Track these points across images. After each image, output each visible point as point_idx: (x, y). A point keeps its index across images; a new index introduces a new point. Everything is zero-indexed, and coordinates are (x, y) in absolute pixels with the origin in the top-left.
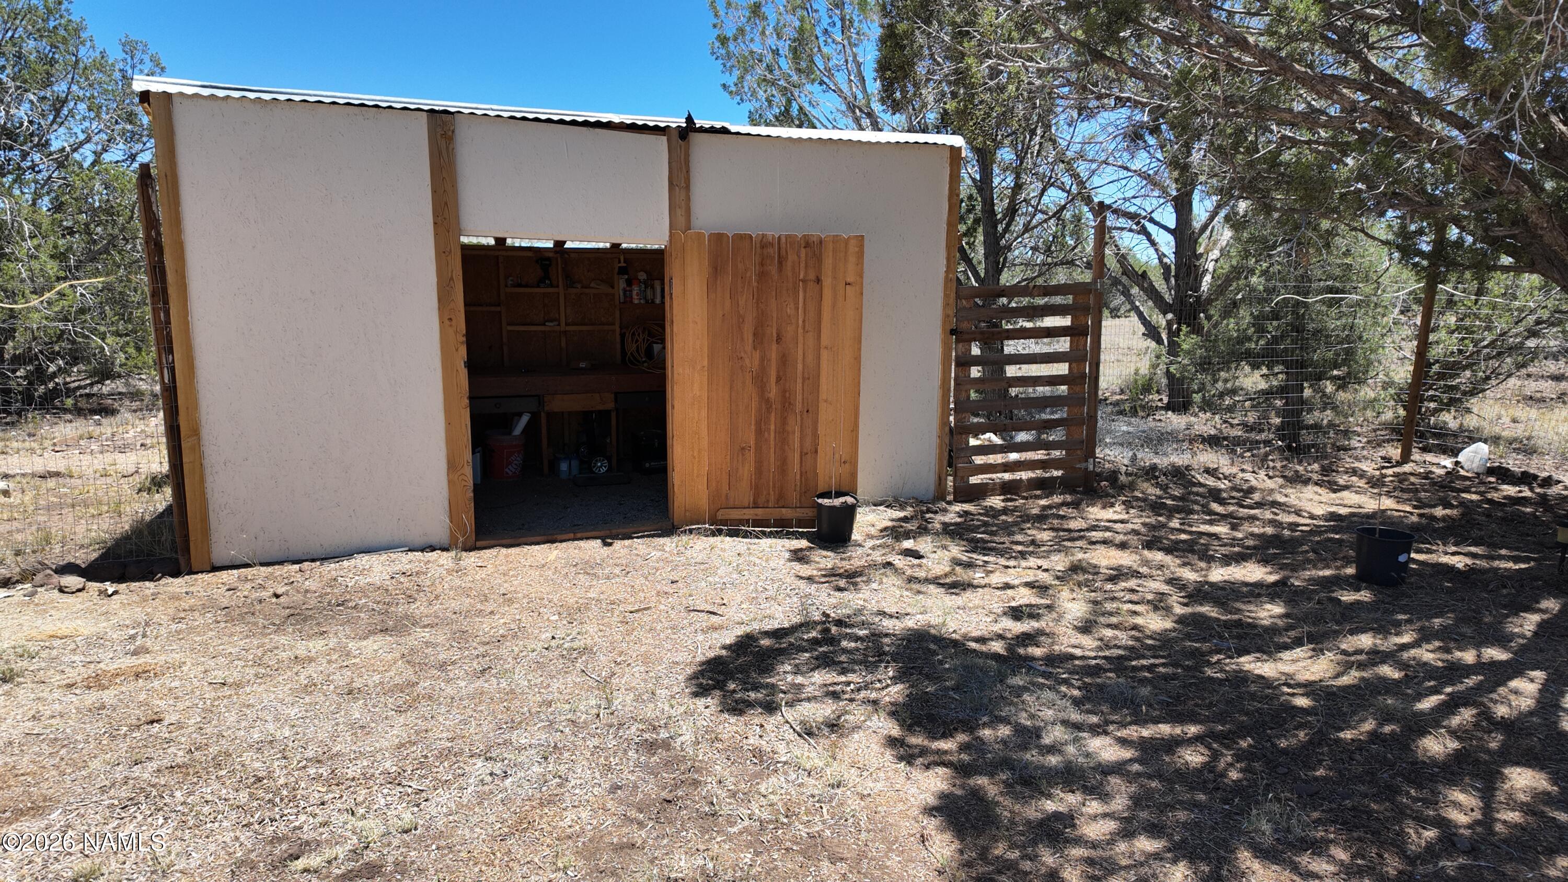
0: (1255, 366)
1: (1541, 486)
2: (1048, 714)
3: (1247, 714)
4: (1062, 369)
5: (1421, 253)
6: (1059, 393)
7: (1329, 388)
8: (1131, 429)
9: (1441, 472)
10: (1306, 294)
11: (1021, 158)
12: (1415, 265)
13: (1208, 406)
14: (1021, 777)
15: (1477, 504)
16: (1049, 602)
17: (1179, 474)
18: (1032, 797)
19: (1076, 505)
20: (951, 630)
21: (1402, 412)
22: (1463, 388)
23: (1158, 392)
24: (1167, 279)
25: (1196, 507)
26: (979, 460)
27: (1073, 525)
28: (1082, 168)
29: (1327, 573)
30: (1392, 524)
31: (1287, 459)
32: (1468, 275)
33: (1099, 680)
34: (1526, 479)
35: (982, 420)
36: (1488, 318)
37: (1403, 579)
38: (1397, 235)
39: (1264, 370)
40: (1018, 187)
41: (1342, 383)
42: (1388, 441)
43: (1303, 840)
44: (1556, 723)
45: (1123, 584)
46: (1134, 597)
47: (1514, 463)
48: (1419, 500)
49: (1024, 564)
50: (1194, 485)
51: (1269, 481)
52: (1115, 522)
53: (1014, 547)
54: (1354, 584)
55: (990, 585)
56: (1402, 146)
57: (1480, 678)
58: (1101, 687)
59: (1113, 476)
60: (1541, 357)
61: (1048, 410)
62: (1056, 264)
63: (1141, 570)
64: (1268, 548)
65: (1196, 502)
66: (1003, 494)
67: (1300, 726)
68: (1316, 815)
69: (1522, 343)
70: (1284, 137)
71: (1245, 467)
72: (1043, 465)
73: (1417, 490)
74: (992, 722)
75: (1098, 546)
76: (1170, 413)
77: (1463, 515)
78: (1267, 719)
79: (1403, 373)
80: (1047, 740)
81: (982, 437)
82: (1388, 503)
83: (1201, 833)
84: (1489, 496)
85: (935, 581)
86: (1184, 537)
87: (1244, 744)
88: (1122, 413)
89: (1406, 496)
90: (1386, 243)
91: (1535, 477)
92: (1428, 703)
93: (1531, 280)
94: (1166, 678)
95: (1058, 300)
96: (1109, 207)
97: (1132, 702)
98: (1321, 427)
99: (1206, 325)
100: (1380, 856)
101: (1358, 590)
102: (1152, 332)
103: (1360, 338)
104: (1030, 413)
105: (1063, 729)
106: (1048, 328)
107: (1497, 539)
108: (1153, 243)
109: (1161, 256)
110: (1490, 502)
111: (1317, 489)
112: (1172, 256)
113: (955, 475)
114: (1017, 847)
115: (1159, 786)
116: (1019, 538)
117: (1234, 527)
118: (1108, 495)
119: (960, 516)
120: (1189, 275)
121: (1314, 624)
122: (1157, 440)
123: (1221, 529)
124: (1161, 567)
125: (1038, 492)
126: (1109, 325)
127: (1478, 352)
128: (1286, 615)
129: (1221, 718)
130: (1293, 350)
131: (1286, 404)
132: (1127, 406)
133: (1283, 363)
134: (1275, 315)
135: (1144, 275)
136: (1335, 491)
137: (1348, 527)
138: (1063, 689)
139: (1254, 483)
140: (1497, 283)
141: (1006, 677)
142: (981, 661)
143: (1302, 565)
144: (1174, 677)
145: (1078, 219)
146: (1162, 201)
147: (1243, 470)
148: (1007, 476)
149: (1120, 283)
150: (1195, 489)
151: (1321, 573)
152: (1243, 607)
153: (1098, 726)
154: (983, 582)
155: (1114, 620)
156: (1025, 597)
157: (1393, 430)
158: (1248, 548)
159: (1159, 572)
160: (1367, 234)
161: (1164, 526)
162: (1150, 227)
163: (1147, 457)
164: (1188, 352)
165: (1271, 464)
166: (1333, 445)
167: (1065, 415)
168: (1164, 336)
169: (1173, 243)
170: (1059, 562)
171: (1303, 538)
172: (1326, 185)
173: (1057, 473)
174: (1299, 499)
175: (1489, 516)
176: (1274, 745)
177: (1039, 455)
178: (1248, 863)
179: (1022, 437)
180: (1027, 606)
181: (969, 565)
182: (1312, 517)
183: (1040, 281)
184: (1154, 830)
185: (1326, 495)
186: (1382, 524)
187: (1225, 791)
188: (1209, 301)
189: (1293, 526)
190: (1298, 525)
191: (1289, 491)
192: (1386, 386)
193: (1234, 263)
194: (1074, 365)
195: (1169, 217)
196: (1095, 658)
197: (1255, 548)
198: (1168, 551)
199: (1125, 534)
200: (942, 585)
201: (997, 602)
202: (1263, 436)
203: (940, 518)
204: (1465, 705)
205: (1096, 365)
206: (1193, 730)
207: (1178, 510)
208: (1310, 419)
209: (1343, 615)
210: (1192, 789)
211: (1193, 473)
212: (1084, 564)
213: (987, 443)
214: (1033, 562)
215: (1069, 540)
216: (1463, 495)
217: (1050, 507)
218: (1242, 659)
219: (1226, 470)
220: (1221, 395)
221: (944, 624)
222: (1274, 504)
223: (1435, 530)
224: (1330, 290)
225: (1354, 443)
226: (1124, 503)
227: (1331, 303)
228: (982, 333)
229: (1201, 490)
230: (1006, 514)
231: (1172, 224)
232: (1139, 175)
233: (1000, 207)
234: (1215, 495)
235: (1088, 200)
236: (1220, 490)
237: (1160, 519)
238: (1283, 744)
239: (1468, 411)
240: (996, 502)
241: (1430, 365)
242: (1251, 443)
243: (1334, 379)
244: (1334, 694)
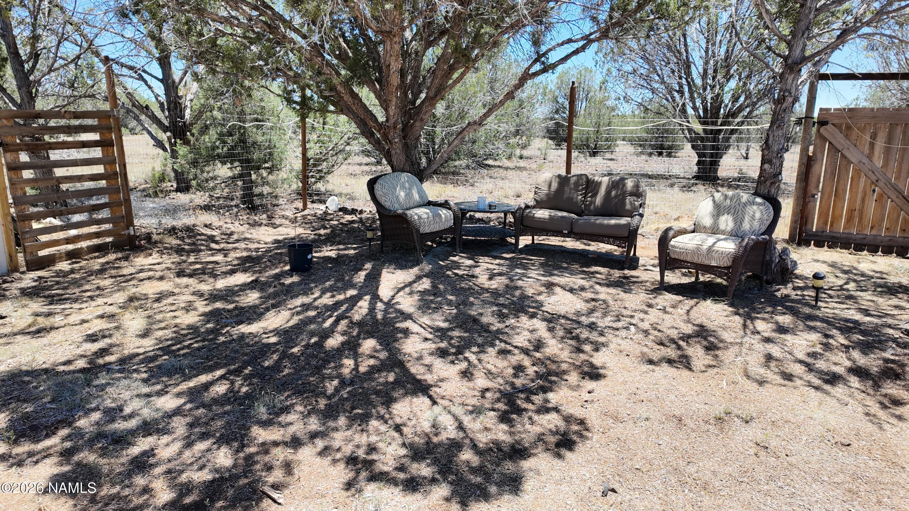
0: (224, 163)
1: (359, 214)
2: (126, 395)
3: (246, 355)
4: (99, 169)
5: (296, 102)
6: (101, 186)
7: (264, 173)
8: (155, 205)
9: (321, 212)
10: (244, 122)
11: (34, 15)
12: (294, 108)
13: (200, 187)
14: (113, 440)
15: (337, 226)
16: (116, 324)
17: (190, 230)
18: (122, 449)
19: (126, 258)
20: (41, 362)
21: (300, 185)
22: (324, 171)
23: (170, 181)
24: (163, 111)
25: (202, 248)
26: (44, 238)
27: (125, 271)
28: (87, 30)
29: (277, 271)
30: (304, 240)
31: (248, 214)
32: (318, 114)
33: (157, 363)
34: (353, 212)
35: (41, 209)
36: (330, 137)
37: (311, 267)
38: (284, 92)
39: (229, 165)
40: (35, 38)
41: (271, 170)
42: (296, 199)
43: (281, 409)
44: (376, 316)
45: (165, 302)
46: (173, 308)
47: (349, 205)
48: (313, 227)
49: (93, 304)
50: (200, 235)
51: (241, 227)
52: (154, 264)
53: (84, 294)
54: (290, 273)
55: (69, 324)
56: (278, 43)
57: (347, 305)
58: (159, 367)
59: (148, 237)
60: (353, 154)
61: (95, 197)
62: (80, 97)
63: (175, 291)
64: (245, 264)
65: (203, 245)
66: (70, 259)
67: (274, 352)
68: (286, 394)
69: (344, 148)
70: (217, 29)
71: (227, 221)
72: (97, 235)
73: (311, 223)
74: (86, 413)
75: (145, 282)
76: (179, 193)
77: (332, 231)
78: (257, 354)
79: (298, 165)
80: (127, 410)
81: (44, 221)
82: (300, 231)
83: (230, 426)
84: (341, 221)
85: (23, 332)
86: (198, 266)
87: (247, 371)
88: (149, 196)
89: (307, 226)
90: (279, 95)
91: (357, 210)
92: (328, 324)
93: (343, 118)
94: (199, 349)
95: (89, 122)
96: (113, 60)
97: (180, 369)
98: (263, 195)
99: (192, 139)
100: (316, 401)
101: (292, 276)
102: (159, 144)
103: (275, 146)
104: (81, 201)
105: (138, 400)
106: (83, 142)
107: (346, 241)
108: (150, 87)
109: (157, 96)
110: (342, 224)
111: (266, 228)
112: (164, 96)
113: (25, 252)
114: (117, 484)
115: (204, 411)
116: (87, 287)
117: (226, 256)
118: (147, 249)
119: (36, 281)
120: (176, 108)
121: (274, 298)
122: (173, 211)
123: (219, 258)
124: (187, 286)
125: (97, 254)
126: (128, 140)
127: (328, 153)
128: (261, 298)
129: (233, 360)
130: (243, 153)
131: (244, 184)
132: (151, 192)
133: (239, 161)
134: (230, 134)
135: (147, 107)
136: (275, 228)
137: (284, 246)
138: (135, 375)
139: (233, 229)
140: (331, 118)
141: (91, 381)
142: (70, 377)
143: (264, 270)
144: (203, 347)
145: (91, 67)
146: (149, 60)
147: (226, 223)
148: (70, 247)
149: (131, 111)
150: (199, 237)
151: (274, 272)
152: (237, 299)
153: (162, 390)
154: (62, 323)
155: (163, 325)
156: (97, 326)
157: (298, 193)
158: (235, 265)
159: (186, 289)
160: (269, 90)
161: (185, 262)
162: (145, 76)
163: (169, 222)
164: (184, 156)
165: (241, 218)
166: (271, 204)
167: (107, 201)
168: (167, 146)
169: (163, 88)
170: (120, 298)
171: (263, 255)
172: (243, 60)
173: (109, 239)
174: (258, 234)
175: (342, 230)
176: (262, 366)
177: (94, 229)
178: (257, 432)
179: (77, 218)
180: (100, 331)
181: (49, 315)
182: (266, 243)
183: (71, 108)
184: (204, 436)
185: (271, 230)
186: (298, 241)
187: (240, 399)
188: (192, 124)
189: (257, 250)
190: (259, 249)
191: (252, 231)
192: (291, 171)
193: (202, 101)
194: (107, 166)
195: (156, 69)
196: (153, 350)
197: (238, 265)
198: (190, 276)
199: (162, 271)
200: (29, 333)
201: (77, 333)
202: (233, 203)
203: (16, 285)
204: (342, 319)
205: (124, 166)
206: (219, 373)
207: (193, 251)
208: (257, 191)
209: (287, 290)
210: (222, 405)
211: (197, 228)
212: (137, 295)
213: (48, 225)
214: (100, 301)
215: (124, 282)
216: (331, 222)
217: (107, 263)
218: (240, 327)
219: (216, 223)
220: (207, 180)
221: (34, 360)
222: (245, 239)
223: (322, 241)
224: (257, 120)
225: (281, 201)
226: (158, 252)
227: (258, 127)
228: (27, 145)
229: (203, 237)
230: (74, 273)
231: (161, 77)
232: (131, 41)
233: (24, 51)
234: (212, 239)
235: (97, 54)
236: (214, 236)
237: (183, 258)
238: (267, 364)
239: (328, 181)
240: (64, 266)
241: (309, 160)
242: (228, 207)
243: (266, 168)
244: (288, 331)
